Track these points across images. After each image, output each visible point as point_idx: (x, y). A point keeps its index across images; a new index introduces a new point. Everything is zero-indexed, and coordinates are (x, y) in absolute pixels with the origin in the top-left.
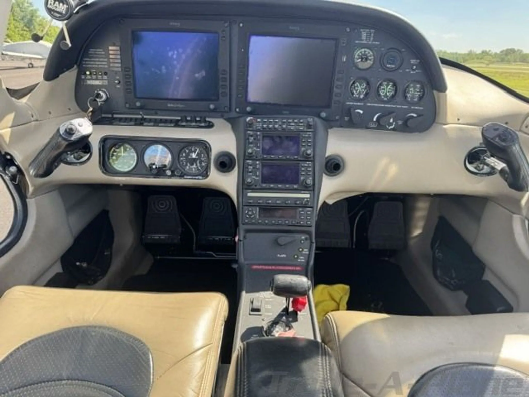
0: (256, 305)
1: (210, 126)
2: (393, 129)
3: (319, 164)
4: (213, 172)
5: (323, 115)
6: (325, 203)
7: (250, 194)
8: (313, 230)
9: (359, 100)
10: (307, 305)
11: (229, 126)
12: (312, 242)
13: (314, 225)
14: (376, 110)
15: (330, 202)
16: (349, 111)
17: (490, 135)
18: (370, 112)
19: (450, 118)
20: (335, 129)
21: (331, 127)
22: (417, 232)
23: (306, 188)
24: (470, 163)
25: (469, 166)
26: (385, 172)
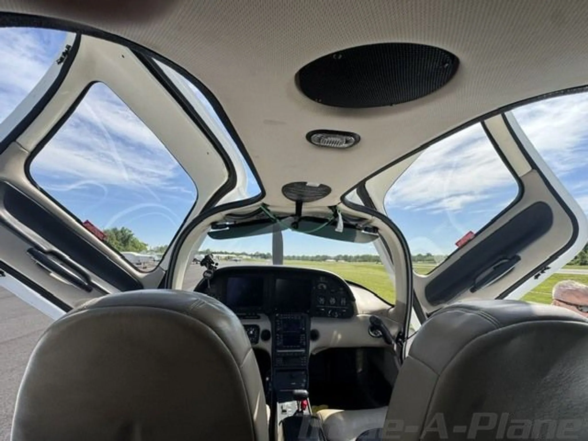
0: (284, 408)
1: (259, 318)
2: (338, 317)
3: (308, 335)
4: (260, 340)
5: (308, 311)
6: (311, 354)
7: (279, 351)
8: (307, 369)
9: (322, 305)
10: (307, 407)
11: (267, 317)
12: (307, 375)
13: (307, 366)
14: (330, 309)
15: (314, 353)
16: (318, 310)
17: (373, 321)
18: (327, 310)
19: (359, 311)
20: (314, 318)
21: (312, 316)
22: (360, 370)
23: (302, 347)
24: (372, 331)
25: (371, 333)
26: (336, 337)
